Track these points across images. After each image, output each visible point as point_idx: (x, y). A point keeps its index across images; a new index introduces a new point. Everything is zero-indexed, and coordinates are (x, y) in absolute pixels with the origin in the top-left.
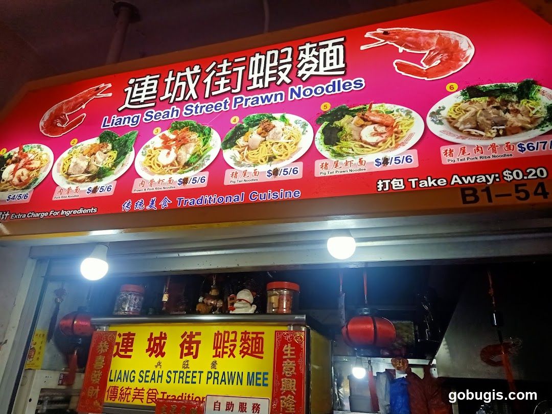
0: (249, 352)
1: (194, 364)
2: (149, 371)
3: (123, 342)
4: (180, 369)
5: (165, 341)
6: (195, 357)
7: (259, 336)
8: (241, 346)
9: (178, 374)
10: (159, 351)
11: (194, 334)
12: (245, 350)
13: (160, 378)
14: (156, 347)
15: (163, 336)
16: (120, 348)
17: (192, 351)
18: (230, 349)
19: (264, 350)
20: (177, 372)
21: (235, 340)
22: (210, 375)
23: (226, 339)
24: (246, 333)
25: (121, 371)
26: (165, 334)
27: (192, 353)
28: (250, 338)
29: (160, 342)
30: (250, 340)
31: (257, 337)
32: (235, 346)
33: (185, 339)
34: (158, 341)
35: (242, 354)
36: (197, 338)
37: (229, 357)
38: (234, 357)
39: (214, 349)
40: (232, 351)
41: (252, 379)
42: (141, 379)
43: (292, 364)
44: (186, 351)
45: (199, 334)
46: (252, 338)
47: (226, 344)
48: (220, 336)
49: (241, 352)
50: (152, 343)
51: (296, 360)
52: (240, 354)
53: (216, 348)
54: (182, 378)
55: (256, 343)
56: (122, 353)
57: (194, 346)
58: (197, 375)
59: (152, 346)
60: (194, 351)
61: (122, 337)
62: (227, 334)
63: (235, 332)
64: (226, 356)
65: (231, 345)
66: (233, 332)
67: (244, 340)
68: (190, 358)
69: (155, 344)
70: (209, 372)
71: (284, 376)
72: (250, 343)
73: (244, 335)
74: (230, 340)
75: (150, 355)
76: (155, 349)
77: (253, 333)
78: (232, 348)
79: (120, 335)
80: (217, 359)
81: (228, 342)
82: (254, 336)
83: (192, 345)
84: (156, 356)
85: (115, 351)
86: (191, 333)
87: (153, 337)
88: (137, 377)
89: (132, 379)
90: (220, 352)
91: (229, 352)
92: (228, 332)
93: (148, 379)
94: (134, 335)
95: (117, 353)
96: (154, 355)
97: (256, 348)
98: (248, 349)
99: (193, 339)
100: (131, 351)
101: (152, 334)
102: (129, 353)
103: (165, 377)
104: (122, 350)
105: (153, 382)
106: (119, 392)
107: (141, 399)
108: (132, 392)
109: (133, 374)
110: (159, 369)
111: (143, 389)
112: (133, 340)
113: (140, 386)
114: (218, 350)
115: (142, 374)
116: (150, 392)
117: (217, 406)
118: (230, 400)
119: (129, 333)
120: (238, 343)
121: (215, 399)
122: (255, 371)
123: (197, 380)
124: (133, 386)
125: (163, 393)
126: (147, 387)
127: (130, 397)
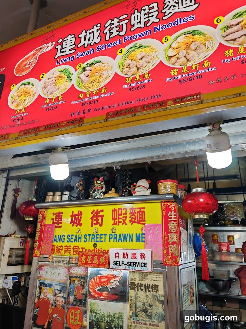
0: (136, 221)
1: (101, 230)
2: (73, 235)
3: (56, 218)
4: (92, 233)
5: (81, 216)
6: (101, 225)
7: (142, 210)
8: (130, 218)
9: (91, 237)
10: (78, 222)
11: (99, 211)
12: (133, 220)
13: (80, 239)
15: (80, 213)
16: (55, 222)
17: (98, 222)
18: (123, 220)
19: (146, 219)
20: (90, 235)
21: (126, 214)
22: (111, 236)
23: (120, 213)
24: (133, 209)
25: (56, 235)
26: (81, 212)
28: (136, 212)
29: (78, 217)
30: (136, 213)
31: (140, 211)
32: (126, 217)
33: (94, 214)
34: (77, 217)
35: (131, 222)
36: (101, 213)
37: (123, 224)
38: (126, 224)
39: (112, 220)
40: (124, 221)
41: (139, 238)
42: (68, 240)
44: (95, 222)
45: (102, 211)
46: (137, 211)
47: (120, 217)
48: (116, 212)
49: (130, 221)
50: (74, 218)
52: (130, 222)
53: (113, 219)
54: (94, 238)
55: (140, 215)
56: (56, 225)
57: (100, 218)
58: (103, 236)
59: (73, 220)
60: (100, 221)
61: (55, 215)
62: (120, 211)
63: (126, 209)
64: (120, 224)
65: (123, 217)
66: (124, 209)
67: (132, 213)
68: (98, 226)
69: (75, 218)
70: (110, 234)
71: (170, 232)
72: (136, 215)
73: (131, 210)
74: (122, 214)
75: (73, 225)
76: (76, 221)
77: (138, 208)
78: (124, 219)
80: (115, 226)
81: (121, 215)
82: (139, 210)
83: (99, 218)
84: (77, 226)
86: (97, 210)
87: (74, 214)
88: (66, 239)
89: (63, 240)
90: (116, 222)
91: (123, 222)
92: (121, 209)
93: (73, 240)
94: (62, 213)
96: (75, 225)
97: (140, 218)
98: (135, 219)
99: (99, 214)
100: (61, 223)
101: (73, 212)
102: (60, 225)
103: (83, 239)
104: (55, 223)
105: (76, 241)
106: (56, 248)
107: (70, 252)
108: (64, 248)
109: (63, 237)
110: (79, 233)
111: (70, 246)
112: (62, 216)
113: (68, 244)
114: (116, 220)
115: (69, 237)
116: (75, 248)
117: (117, 255)
118: (125, 251)
119: (59, 212)
120: (128, 216)
121: (116, 251)
122: (141, 233)
123: (103, 239)
124: (64, 244)
125: (83, 248)
126: (72, 245)
127: (63, 252)
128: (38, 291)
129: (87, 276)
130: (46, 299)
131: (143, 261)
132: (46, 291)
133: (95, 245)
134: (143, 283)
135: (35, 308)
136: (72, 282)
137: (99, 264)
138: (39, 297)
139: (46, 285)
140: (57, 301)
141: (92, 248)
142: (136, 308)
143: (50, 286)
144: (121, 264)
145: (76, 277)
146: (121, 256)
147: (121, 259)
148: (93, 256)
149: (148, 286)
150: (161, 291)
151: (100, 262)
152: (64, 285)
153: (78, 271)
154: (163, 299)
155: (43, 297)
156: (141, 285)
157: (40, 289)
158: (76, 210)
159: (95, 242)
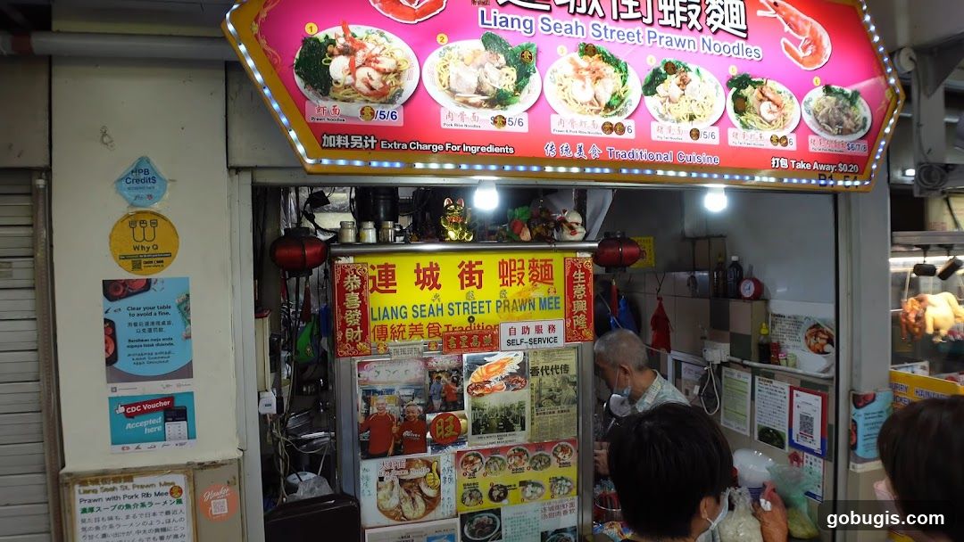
0: (539, 279)
1: (480, 295)
2: (424, 305)
3: (380, 275)
4: (463, 300)
5: (438, 271)
6: (480, 287)
7: (548, 262)
8: (529, 274)
9: (461, 306)
10: (432, 282)
11: (473, 263)
12: (535, 278)
13: (440, 312)
14: (428, 279)
15: (434, 266)
16: (377, 282)
17: (474, 281)
18: (518, 277)
19: (554, 277)
20: (460, 303)
21: (523, 268)
22: (499, 303)
23: (512, 268)
24: (533, 260)
25: (385, 309)
26: (436, 264)
27: (475, 283)
28: (539, 265)
29: (432, 273)
30: (538, 267)
31: (546, 265)
32: (523, 274)
33: (464, 269)
34: (428, 273)
35: (532, 281)
36: (478, 268)
37: (518, 284)
38: (524, 284)
39: (500, 278)
40: (520, 279)
41: (545, 304)
42: (415, 314)
43: (582, 288)
44: (467, 282)
45: (480, 263)
46: (542, 266)
48: (505, 265)
49: (530, 280)
50: (421, 275)
51: (586, 284)
53: (502, 277)
54: (468, 308)
55: (545, 270)
56: (383, 288)
58: (486, 305)
59: (422, 278)
60: (477, 281)
61: (377, 270)
62: (512, 263)
63: (523, 261)
64: (514, 285)
65: (518, 274)
66: (519, 261)
67: (533, 268)
68: (473, 288)
69: (425, 276)
70: (497, 301)
71: (576, 299)
72: (539, 270)
73: (531, 263)
74: (517, 268)
75: (422, 288)
76: (427, 281)
77: (541, 260)
78: (520, 276)
79: (373, 267)
80: (505, 287)
81: (515, 270)
82: (543, 263)
83: (473, 275)
84: (430, 289)
85: (371, 286)
86: (470, 262)
87: (421, 268)
88: (410, 313)
89: (403, 315)
91: (518, 281)
92: (514, 260)
93: (426, 313)
94: (394, 266)
95: (375, 288)
96: (426, 287)
97: (545, 275)
98: (537, 276)
99: (474, 269)
100: (395, 284)
101: (418, 265)
102: (391, 288)
103: (446, 310)
104: (380, 285)
105: (431, 315)
106: (389, 330)
107: (421, 335)
108: (407, 329)
109: (403, 310)
110: (437, 301)
111: (420, 324)
112: (393, 272)
113: (416, 322)
114: (505, 279)
115: (415, 308)
116: (431, 326)
117: (512, 331)
118: (525, 324)
119: (386, 264)
120: (527, 271)
121: (510, 325)
122: (547, 296)
123: (485, 309)
124: (407, 322)
125: (448, 326)
126: (425, 322)
127: (406, 335)
128: (362, 404)
129: (462, 367)
130: (383, 414)
131: (553, 335)
132: (381, 401)
133: (471, 319)
134: (550, 365)
135: (360, 432)
136: (435, 381)
137: (481, 346)
138: (367, 414)
139: (381, 393)
140: (409, 412)
141: (466, 324)
142: (540, 396)
143: (390, 391)
144: (519, 342)
145: (441, 372)
146: (519, 331)
147: (519, 336)
148: (470, 337)
149: (557, 367)
150: (573, 371)
151: (482, 343)
152: (419, 387)
153: (443, 361)
154: (575, 379)
155: (376, 411)
156: (547, 368)
157: (367, 400)
158: (425, 262)
159: (471, 315)
